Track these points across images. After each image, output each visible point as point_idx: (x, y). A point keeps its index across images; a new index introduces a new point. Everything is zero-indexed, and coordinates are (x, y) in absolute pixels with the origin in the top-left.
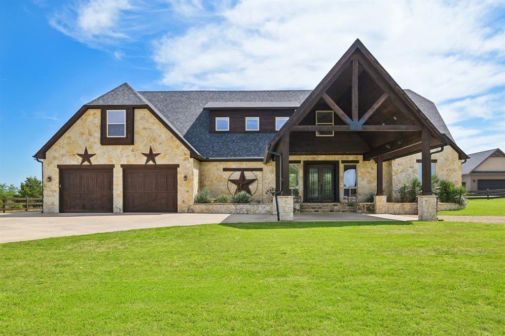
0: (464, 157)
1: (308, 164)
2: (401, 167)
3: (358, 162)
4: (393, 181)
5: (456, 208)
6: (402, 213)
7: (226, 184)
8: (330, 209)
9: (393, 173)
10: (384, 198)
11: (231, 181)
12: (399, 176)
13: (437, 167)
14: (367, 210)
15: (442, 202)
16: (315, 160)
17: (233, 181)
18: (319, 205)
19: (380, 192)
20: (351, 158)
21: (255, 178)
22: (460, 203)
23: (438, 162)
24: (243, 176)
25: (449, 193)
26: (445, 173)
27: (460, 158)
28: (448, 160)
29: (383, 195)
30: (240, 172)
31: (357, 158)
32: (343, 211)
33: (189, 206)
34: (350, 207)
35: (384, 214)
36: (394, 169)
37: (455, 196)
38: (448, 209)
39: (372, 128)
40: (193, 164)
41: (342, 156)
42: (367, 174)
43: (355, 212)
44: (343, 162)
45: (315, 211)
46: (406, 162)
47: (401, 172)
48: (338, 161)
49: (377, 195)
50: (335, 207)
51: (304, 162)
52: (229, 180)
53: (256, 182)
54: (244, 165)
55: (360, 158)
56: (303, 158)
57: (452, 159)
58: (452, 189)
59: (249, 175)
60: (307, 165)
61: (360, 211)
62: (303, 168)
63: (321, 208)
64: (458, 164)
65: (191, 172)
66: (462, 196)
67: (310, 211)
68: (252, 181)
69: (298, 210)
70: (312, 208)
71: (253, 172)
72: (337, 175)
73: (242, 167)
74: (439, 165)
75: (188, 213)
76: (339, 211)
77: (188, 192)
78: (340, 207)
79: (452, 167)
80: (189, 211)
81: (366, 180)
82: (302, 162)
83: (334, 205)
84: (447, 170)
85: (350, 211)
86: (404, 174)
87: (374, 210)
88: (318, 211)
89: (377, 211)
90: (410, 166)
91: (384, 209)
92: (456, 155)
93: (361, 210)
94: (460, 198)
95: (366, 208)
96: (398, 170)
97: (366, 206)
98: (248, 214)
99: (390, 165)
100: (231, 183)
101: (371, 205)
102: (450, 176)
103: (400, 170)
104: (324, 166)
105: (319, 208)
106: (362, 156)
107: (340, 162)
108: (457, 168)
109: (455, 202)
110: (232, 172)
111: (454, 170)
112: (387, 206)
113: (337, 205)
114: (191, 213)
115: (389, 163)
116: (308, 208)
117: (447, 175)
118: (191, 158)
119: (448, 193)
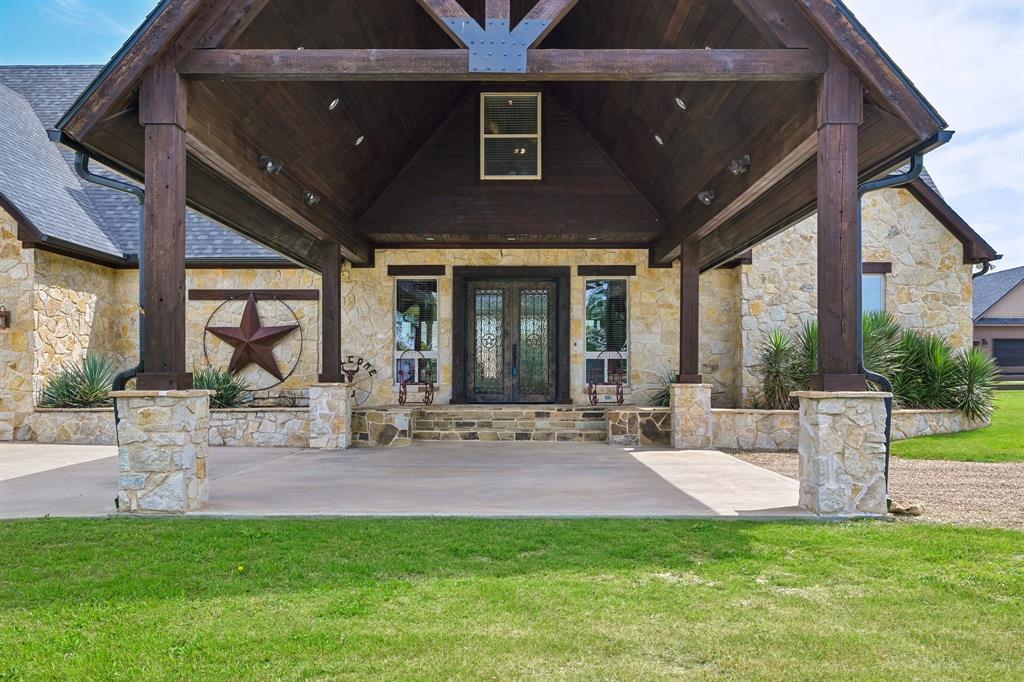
0: (984, 255)
1: (467, 279)
2: (771, 288)
3: (630, 270)
4: (744, 333)
5: (957, 428)
6: (765, 445)
7: (200, 340)
8: (520, 429)
9: (745, 308)
10: (701, 393)
11: (216, 332)
12: (763, 316)
13: (891, 289)
14: (645, 433)
15: (908, 405)
16: (492, 263)
17: (222, 334)
18: (488, 415)
19: (688, 371)
20: (610, 257)
21: (293, 322)
22: (970, 408)
23: (896, 269)
24: (251, 316)
25: (933, 374)
26: (918, 306)
27: (969, 259)
28: (928, 265)
29: (698, 380)
30: (246, 302)
31: (629, 256)
32: (563, 438)
33: (20, 417)
34: (589, 423)
35: (701, 448)
36: (747, 293)
37: (953, 385)
38: (928, 431)
39: (579, 63)
40: (32, 268)
41: (578, 252)
42: (662, 310)
43: (603, 439)
44: (584, 270)
45: (465, 437)
46: (790, 271)
47: (771, 304)
48: (567, 269)
49: (678, 380)
50: (541, 423)
51: (456, 269)
52: (207, 329)
53: (298, 334)
54: (259, 280)
55: (640, 257)
56: (454, 258)
57: (942, 262)
58: (940, 360)
59: (271, 314)
60: (467, 281)
61: (621, 438)
62: (451, 291)
63: (489, 425)
64: (960, 278)
65: (25, 298)
66: (977, 385)
67: (447, 436)
68: (283, 333)
69: (403, 433)
70: (459, 425)
71: (288, 302)
72: (562, 314)
73: (252, 286)
74: (896, 281)
75: (15, 440)
76: (548, 436)
77: (14, 367)
78: (556, 421)
79: (940, 287)
80: (19, 435)
81: (656, 329)
82: (449, 272)
83: (539, 415)
84: (925, 299)
85: (588, 437)
86: (781, 312)
87: (668, 435)
88: (474, 436)
89: (678, 437)
90: (800, 285)
91: (701, 431)
92: (956, 248)
93: (624, 432)
94: (970, 390)
95: (642, 425)
96: (760, 297)
97: (639, 419)
98: (225, 444)
99: (737, 280)
100: (217, 339)
101: (657, 417)
102: (933, 317)
103: (767, 298)
104: (521, 284)
105: (482, 425)
106: (646, 251)
107: (574, 271)
108: (957, 290)
109: (953, 405)
110: (218, 303)
111: (950, 299)
112: (712, 419)
113: (548, 415)
114: (24, 441)
115: (734, 275)
116: (443, 426)
117: (924, 315)
118: (25, 246)
119: (929, 376)
